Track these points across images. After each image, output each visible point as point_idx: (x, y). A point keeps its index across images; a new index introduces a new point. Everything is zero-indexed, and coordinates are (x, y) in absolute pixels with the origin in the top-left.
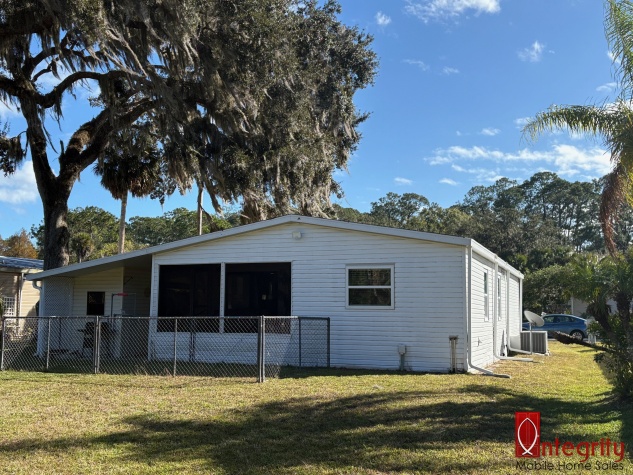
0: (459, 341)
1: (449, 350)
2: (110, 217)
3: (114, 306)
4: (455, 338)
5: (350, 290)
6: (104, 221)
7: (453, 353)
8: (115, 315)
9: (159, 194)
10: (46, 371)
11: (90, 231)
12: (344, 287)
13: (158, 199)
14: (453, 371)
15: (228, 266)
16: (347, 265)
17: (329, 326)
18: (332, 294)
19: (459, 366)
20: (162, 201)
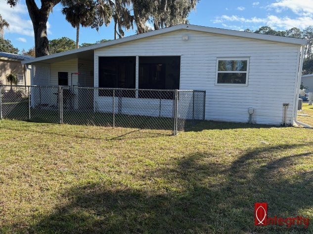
0: (289, 106)
1: (282, 112)
2: (73, 42)
3: (74, 80)
4: (287, 105)
5: (219, 73)
6: (70, 44)
7: (285, 114)
8: (74, 86)
9: (95, 26)
10: (29, 121)
11: (64, 48)
12: (215, 72)
13: (95, 28)
14: (283, 125)
15: (140, 58)
16: (218, 57)
17: (205, 96)
18: (207, 77)
19: (287, 122)
20: (97, 29)
